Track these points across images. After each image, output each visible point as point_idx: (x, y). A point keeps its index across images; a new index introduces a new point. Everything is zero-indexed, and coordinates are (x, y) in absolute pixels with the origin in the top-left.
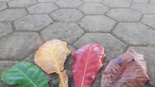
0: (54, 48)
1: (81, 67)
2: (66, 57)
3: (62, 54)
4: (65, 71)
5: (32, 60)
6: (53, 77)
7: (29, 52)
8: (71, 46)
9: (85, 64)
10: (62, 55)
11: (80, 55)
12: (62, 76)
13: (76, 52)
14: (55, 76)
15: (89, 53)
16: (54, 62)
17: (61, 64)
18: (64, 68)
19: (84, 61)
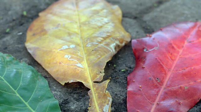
0: (83, 19)
1: (152, 81)
2: (115, 48)
3: (105, 39)
4: (108, 81)
5: (20, 46)
6: (72, 94)
7: (11, 22)
8: (133, 21)
9: (166, 74)
10: (102, 41)
11: (155, 48)
12: (97, 94)
13: (147, 39)
14: (77, 93)
15: (183, 47)
16: (80, 57)
17: (98, 65)
18: (104, 74)
19: (164, 66)
